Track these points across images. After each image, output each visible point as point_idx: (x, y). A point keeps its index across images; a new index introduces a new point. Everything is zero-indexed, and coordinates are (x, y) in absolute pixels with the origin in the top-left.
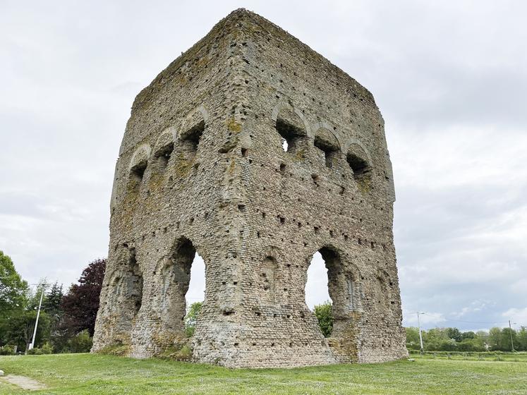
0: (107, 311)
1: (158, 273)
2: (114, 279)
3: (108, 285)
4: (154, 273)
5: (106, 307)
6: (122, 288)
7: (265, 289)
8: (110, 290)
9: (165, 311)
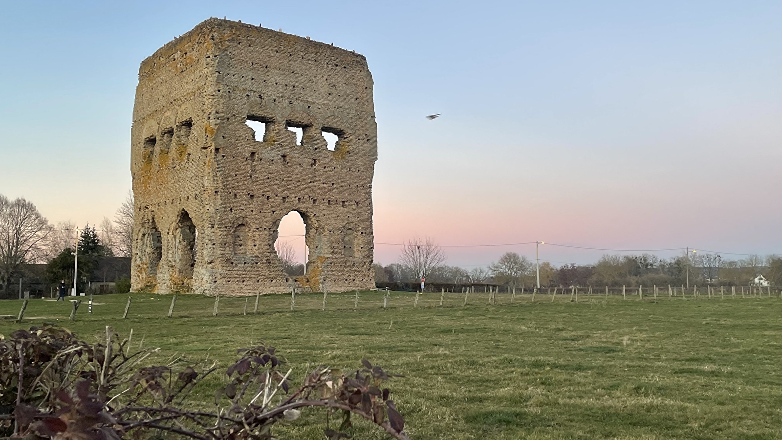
0: (139, 260)
1: (170, 233)
2: (141, 234)
3: (137, 240)
4: (168, 233)
5: (138, 257)
6: (148, 242)
7: (240, 246)
8: (139, 244)
9: (178, 261)
